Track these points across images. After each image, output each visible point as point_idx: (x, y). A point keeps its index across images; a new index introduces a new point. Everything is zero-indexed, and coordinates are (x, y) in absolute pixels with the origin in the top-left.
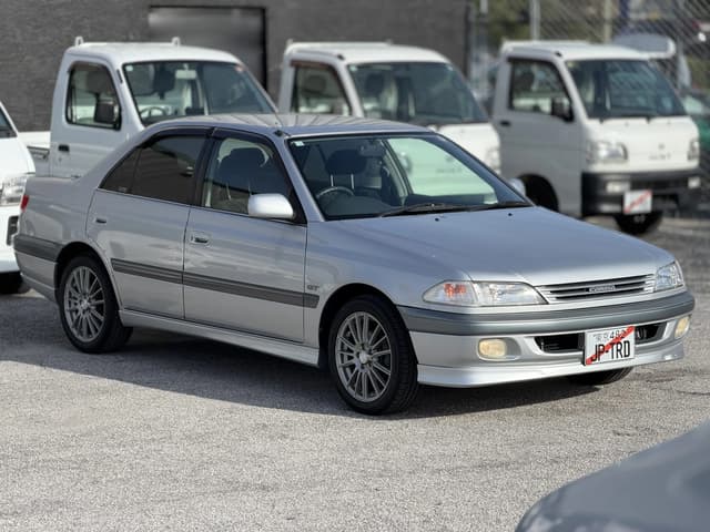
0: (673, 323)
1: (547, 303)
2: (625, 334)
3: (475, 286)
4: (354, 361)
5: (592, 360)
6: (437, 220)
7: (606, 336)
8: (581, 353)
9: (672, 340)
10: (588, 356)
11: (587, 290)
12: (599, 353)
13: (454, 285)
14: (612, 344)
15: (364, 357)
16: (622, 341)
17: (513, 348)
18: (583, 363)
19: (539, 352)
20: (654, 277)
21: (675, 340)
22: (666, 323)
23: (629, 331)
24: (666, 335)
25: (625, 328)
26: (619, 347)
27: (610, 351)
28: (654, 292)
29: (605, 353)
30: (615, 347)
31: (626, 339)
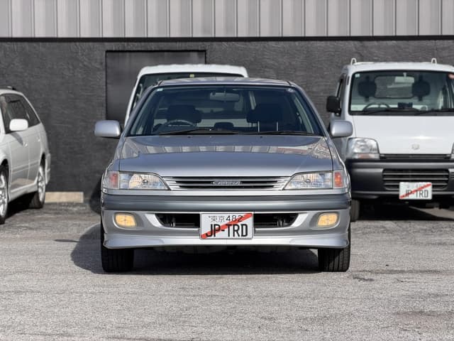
0: (306, 215)
1: (170, 190)
2: (243, 218)
5: (207, 235)
7: (222, 218)
10: (204, 232)
12: (214, 231)
16: (239, 224)
19: (159, 225)
23: (247, 217)
25: (243, 214)
26: (236, 228)
27: (227, 230)
28: (284, 189)
29: (221, 232)
30: (231, 228)
31: (243, 222)
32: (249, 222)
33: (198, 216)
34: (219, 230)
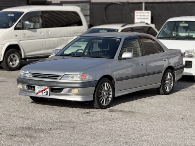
1: (29, 77)
5: (37, 93)
7: (41, 88)
14: (43, 91)
16: (46, 91)
22: (64, 89)
23: (48, 88)
24: (63, 92)
25: (46, 87)
26: (45, 92)
27: (42, 92)
28: (60, 80)
29: (41, 93)
31: (47, 90)
32: (48, 90)
33: (35, 87)
34: (40, 92)
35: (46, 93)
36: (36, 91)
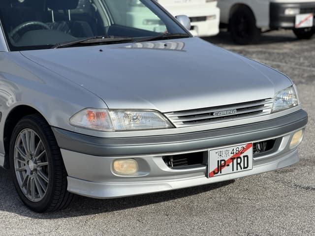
0: (288, 137)
1: (175, 127)
2: (244, 150)
3: (111, 113)
4: (26, 168)
5: (214, 173)
6: (101, 50)
7: (227, 153)
8: (205, 168)
9: (287, 150)
10: (211, 170)
11: (212, 114)
12: (220, 167)
13: (94, 111)
14: (232, 159)
15: (32, 165)
16: (242, 156)
17: (143, 166)
18: (207, 176)
19: (167, 169)
20: (272, 101)
21: (290, 150)
22: (282, 138)
23: (248, 147)
24: (281, 148)
25: (244, 145)
26: (239, 161)
27: (231, 164)
28: (271, 113)
29: (226, 167)
30: (235, 161)
31: (245, 154)
32: (249, 152)
33: (207, 153)
34: (224, 166)
35: (242, 164)
36: (213, 166)
